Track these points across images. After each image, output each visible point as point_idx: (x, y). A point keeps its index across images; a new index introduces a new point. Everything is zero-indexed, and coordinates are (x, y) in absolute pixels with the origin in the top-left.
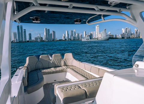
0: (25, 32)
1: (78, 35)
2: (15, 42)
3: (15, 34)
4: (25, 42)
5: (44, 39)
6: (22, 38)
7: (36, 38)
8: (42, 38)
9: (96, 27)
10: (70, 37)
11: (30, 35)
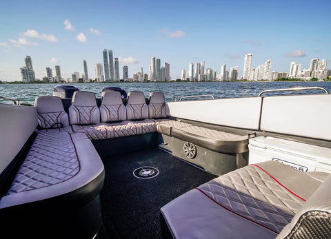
0: (117, 63)
1: (211, 71)
2: (101, 81)
3: (99, 66)
4: (117, 81)
5: (149, 78)
6: (112, 74)
7: (136, 76)
8: (146, 75)
9: (246, 58)
10: (194, 76)
11: (126, 69)
